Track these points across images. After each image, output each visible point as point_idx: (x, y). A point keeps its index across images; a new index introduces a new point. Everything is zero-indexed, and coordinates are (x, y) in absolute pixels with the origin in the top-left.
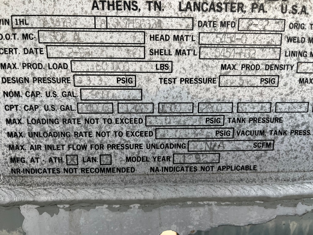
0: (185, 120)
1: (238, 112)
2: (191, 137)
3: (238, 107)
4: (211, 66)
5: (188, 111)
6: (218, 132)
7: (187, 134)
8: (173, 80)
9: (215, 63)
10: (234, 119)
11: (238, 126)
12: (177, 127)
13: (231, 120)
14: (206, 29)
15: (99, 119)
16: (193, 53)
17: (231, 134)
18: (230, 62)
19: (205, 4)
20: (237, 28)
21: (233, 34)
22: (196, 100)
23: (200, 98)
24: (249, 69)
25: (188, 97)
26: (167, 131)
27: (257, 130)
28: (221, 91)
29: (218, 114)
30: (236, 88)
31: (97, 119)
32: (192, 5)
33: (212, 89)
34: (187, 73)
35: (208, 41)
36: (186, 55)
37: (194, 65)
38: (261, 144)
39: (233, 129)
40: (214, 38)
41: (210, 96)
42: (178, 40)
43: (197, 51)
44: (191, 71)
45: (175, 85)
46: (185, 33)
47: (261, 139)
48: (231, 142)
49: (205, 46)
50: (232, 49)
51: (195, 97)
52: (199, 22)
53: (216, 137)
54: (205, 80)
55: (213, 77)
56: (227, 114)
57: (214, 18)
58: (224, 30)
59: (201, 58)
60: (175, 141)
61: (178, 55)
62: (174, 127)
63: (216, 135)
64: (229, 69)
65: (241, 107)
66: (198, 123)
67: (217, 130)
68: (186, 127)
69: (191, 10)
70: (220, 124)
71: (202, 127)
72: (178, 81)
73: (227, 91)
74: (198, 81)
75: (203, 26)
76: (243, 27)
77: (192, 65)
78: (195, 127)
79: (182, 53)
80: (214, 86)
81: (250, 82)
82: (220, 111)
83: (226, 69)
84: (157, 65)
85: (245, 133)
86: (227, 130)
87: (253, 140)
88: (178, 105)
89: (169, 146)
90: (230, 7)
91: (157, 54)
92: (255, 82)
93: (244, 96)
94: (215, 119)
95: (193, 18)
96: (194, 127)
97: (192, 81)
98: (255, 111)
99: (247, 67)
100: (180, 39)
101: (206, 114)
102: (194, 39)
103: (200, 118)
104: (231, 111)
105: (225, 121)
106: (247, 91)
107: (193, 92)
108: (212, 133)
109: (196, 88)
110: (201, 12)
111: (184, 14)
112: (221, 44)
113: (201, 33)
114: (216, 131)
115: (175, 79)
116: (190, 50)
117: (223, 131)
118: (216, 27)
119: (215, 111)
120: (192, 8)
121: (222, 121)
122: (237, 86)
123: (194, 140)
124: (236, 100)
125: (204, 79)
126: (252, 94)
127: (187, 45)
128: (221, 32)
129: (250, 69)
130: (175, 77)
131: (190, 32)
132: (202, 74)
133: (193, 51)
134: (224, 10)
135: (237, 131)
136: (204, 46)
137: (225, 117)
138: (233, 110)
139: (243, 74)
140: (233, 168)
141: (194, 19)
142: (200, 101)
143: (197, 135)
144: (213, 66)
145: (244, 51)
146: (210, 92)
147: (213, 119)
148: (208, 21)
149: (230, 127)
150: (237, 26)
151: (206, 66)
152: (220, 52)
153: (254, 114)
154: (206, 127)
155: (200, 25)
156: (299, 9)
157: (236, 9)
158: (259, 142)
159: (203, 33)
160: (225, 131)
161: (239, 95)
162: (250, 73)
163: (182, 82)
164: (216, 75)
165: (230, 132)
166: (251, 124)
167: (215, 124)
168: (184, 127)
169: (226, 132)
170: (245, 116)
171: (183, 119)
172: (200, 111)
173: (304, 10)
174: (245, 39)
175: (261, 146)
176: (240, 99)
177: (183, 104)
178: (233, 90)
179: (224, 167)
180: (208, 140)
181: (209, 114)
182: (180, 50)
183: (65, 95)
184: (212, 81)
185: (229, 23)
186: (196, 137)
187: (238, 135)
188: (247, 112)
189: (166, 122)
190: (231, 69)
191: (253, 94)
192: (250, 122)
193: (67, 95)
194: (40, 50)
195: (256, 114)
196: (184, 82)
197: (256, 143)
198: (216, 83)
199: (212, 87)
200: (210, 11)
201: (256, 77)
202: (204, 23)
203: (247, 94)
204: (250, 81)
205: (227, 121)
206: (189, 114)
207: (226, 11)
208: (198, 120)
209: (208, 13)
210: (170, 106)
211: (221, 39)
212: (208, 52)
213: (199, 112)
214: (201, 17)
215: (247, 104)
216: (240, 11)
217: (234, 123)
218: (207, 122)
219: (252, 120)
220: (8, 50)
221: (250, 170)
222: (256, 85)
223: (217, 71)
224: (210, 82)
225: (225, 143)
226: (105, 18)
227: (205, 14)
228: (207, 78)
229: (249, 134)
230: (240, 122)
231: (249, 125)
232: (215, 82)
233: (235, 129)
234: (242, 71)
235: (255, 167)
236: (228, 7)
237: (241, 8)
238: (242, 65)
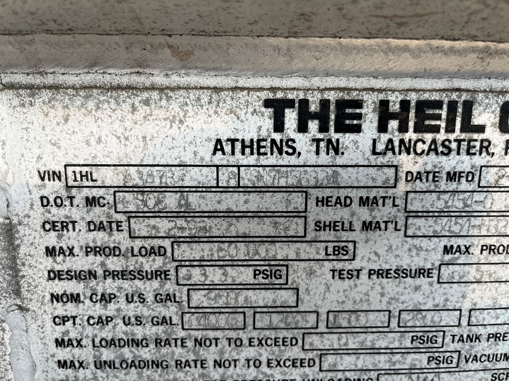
0: (374, 339)
1: (469, 325)
2: (384, 368)
3: (470, 317)
4: (424, 249)
5: (379, 324)
6: (431, 359)
7: (376, 362)
8: (355, 273)
9: (434, 243)
10: (462, 336)
11: (467, 347)
12: (360, 351)
13: (457, 338)
14: (419, 185)
15: (219, 339)
16: (394, 226)
17: (455, 361)
18: (461, 242)
19: (421, 143)
20: (477, 182)
21: (469, 194)
22: (395, 306)
23: (403, 303)
24: (494, 253)
25: (381, 301)
26: (341, 358)
27: (499, 352)
28: (442, 290)
29: (434, 329)
30: (469, 286)
31: (216, 339)
32: (396, 144)
33: (426, 288)
34: (381, 261)
35: (423, 207)
36: (380, 230)
37: (394, 247)
38: (504, 374)
39: (458, 353)
40: (434, 201)
41: (421, 300)
42: (368, 206)
43: (401, 223)
44: (388, 258)
45: (358, 282)
46: (382, 193)
47: (504, 367)
48: (453, 373)
49: (417, 214)
50: (466, 219)
51: (393, 301)
52: (407, 173)
53: (428, 367)
54: (413, 272)
55: (429, 266)
56: (450, 328)
57: (435, 166)
58: (453, 187)
59: (407, 235)
60: (355, 375)
61: (367, 230)
62: (354, 351)
63: (428, 364)
64: (458, 254)
65: (476, 317)
66: (396, 345)
67: (431, 354)
68: (374, 351)
69: (394, 153)
70: (436, 345)
71: (403, 351)
72: (364, 275)
73: (452, 291)
74: (401, 274)
75: (415, 181)
76: (488, 181)
77: (391, 246)
78: (391, 351)
79: (373, 228)
80: (429, 283)
81: (494, 275)
82: (437, 324)
83: (452, 254)
84: (327, 247)
85: (478, 359)
86: (448, 354)
87: (490, 370)
88: (363, 314)
90: (465, 148)
91: (328, 228)
92: (503, 275)
93: (482, 298)
94: (428, 337)
95: (396, 167)
96: (389, 351)
97: (390, 274)
98: (498, 322)
99: (491, 249)
100: (370, 203)
101: (412, 329)
102: (396, 203)
103: (401, 337)
104: (457, 324)
105: (446, 341)
106: (488, 289)
107: (390, 292)
108: (420, 361)
109: (397, 286)
110: (412, 155)
111: (381, 160)
112: (445, 210)
113: (410, 192)
114: (429, 358)
115: (358, 271)
116: (389, 222)
117: (440, 357)
118: (438, 181)
119: (428, 324)
120: (397, 150)
121: (440, 340)
122: (472, 282)
123: (389, 372)
124: (466, 306)
125: (411, 270)
126: (496, 295)
127: (383, 213)
128: (447, 190)
129: (496, 253)
130: (359, 268)
131: (391, 192)
132: (408, 261)
133: (394, 223)
134: (454, 153)
135: (466, 356)
136: (414, 214)
137: (446, 334)
138: (461, 322)
139: (482, 262)
141: (399, 168)
142: (402, 307)
143: (394, 364)
144: (428, 248)
145: (487, 223)
146: (422, 292)
147: (424, 337)
148: (425, 172)
149: (453, 350)
150: (476, 179)
151: (417, 249)
152: (444, 224)
153: (497, 328)
154: (411, 351)
155: (409, 178)
157: (477, 150)
158: (502, 371)
159: (413, 192)
160: (444, 357)
161: (473, 296)
162: (496, 259)
163: (372, 276)
164: (433, 264)
165: (452, 357)
166: (490, 343)
167: (427, 346)
168: (372, 351)
169: (446, 357)
170: (481, 331)
171: (370, 337)
172: (401, 325)
174: (491, 201)
175: (503, 379)
176: (475, 304)
177: (372, 313)
178: (463, 289)
180: (413, 371)
181: (417, 329)
182: (371, 223)
183: (162, 299)
184: (426, 274)
185: (462, 174)
186: (392, 368)
187: (467, 361)
188: (486, 325)
189: (339, 344)
190: (461, 253)
191: (498, 295)
192: (488, 341)
193: (164, 300)
194: (117, 225)
195: (500, 327)
196: (374, 277)
197: (496, 374)
198: (432, 277)
199: (426, 284)
200: (428, 154)
201: (505, 265)
202: (417, 175)
203: (488, 294)
204: (495, 272)
205: (450, 339)
206: (381, 330)
207: (458, 153)
208: (396, 338)
209: (425, 157)
210: (347, 317)
211: (446, 203)
212: (421, 225)
213: (399, 326)
214: (411, 165)
215: (486, 311)
216: (484, 154)
217: (460, 343)
218: (414, 343)
219: (492, 338)
220: (59, 224)
222: (504, 280)
223: (437, 257)
224: (421, 275)
225: (442, 375)
226: (235, 169)
227: (419, 159)
228: (416, 270)
229: (485, 360)
230: (471, 341)
231: (486, 344)
232: (431, 275)
233: (462, 352)
234: (482, 257)
236: (462, 146)
237: (487, 148)
238: (483, 246)
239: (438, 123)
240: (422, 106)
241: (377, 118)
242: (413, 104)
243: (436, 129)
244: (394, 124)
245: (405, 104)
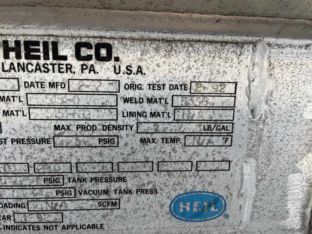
0: (21, 180)
1: (77, 172)
2: (30, 197)
3: (77, 167)
4: (43, 127)
5: (23, 171)
6: (58, 192)
7: (25, 194)
8: (3, 141)
9: (48, 123)
10: (74, 178)
11: (79, 185)
12: (14, 187)
13: (71, 180)
14: (33, 90)
16: (22, 113)
17: (73, 193)
18: (64, 123)
19: (30, 65)
20: (68, 89)
21: (64, 95)
22: (31, 161)
23: (35, 159)
24: (85, 130)
25: (21, 157)
26: (4, 191)
27: (100, 189)
28: (57, 151)
29: (56, 174)
30: (73, 149)
32: (16, 65)
33: (47, 149)
34: (18, 134)
35: (38, 102)
36: (14, 115)
37: (24, 126)
38: (106, 203)
39: (74, 189)
40: (44, 99)
41: (45, 156)
42: (5, 101)
43: (26, 112)
44: (21, 132)
45: (6, 146)
46: (11, 94)
47: (105, 198)
48: (73, 201)
49: (35, 107)
50: (64, 110)
51: (29, 158)
52: (25, 82)
53: (57, 197)
54: (38, 140)
55: (47, 137)
56: (66, 174)
57: (41, 79)
58: (54, 91)
59: (31, 118)
60: (14, 201)
61: (6, 115)
62: (11, 187)
63: (57, 195)
64: (63, 130)
65: (81, 167)
66: (35, 183)
67: (58, 189)
68: (23, 187)
69: (15, 71)
70: (60, 184)
71: (40, 187)
72: (9, 142)
73: (64, 152)
74: (31, 142)
75: (30, 87)
76: (74, 88)
77: (22, 125)
78: (33, 188)
79: (10, 114)
80: (49, 147)
81: (87, 143)
82: (58, 171)
83: (59, 130)
85: (87, 193)
86: (68, 189)
87: (97, 200)
88: (12, 165)
89: (8, 205)
90: (57, 69)
92: (93, 143)
93: (82, 156)
94: (54, 179)
95: (18, 79)
96: (31, 187)
97: (25, 141)
98: (96, 170)
99: (83, 127)
100: (6, 99)
101: (43, 174)
102: (21, 100)
103: (37, 179)
104: (70, 171)
105: (65, 181)
106: (85, 151)
107: (26, 152)
108: (52, 193)
109: (30, 149)
110: (26, 72)
111: (8, 75)
112: (51, 104)
113: (29, 93)
114: (57, 191)
115: (5, 139)
116: (19, 111)
117: (63, 191)
118: (44, 87)
119: (53, 171)
120: (16, 69)
121: (61, 181)
122: (74, 147)
123: (34, 200)
124: (74, 161)
125: (37, 139)
126: (91, 155)
127: (14, 106)
128: (51, 93)
129: (86, 130)
130: (5, 138)
131: (17, 93)
132: (35, 134)
133: (22, 112)
134: (51, 71)
135: (79, 191)
136: (33, 107)
137: (64, 177)
138: (72, 170)
139: (79, 135)
140: (79, 227)
141: (19, 80)
142: (36, 161)
143: (36, 195)
144: (45, 126)
145: (77, 112)
146: (45, 152)
147: (51, 179)
148: (36, 82)
149: (71, 187)
150: (67, 86)
151: (38, 127)
152: (52, 113)
153: (96, 174)
154: (45, 187)
155: (27, 86)
156: (134, 70)
157: (64, 70)
158: (104, 201)
159: (31, 93)
160: (66, 191)
161: (76, 155)
162: (86, 133)
163: (13, 143)
164: (49, 136)
165: (71, 191)
166: (93, 183)
167: (54, 184)
168: (21, 187)
169: (67, 191)
170: (86, 176)
171: (19, 179)
172: (36, 172)
173: (140, 70)
174: (78, 99)
175: (106, 206)
176: (79, 160)
177: (18, 164)
178: (70, 151)
179: (69, 226)
180: (48, 199)
181: (47, 174)
182: (8, 111)
184: (46, 142)
185: (58, 84)
186: (35, 197)
187: (81, 194)
188: (88, 172)
189: (1, 183)
190: (65, 130)
191: (92, 155)
192: (91, 182)
195: (97, 174)
196: (15, 143)
197: (101, 202)
198: (50, 144)
199: (47, 148)
200: (35, 72)
201: (93, 137)
202: (31, 84)
203: (85, 154)
204: (87, 141)
205: (67, 180)
206: (24, 174)
207: (54, 72)
208: (35, 180)
209: (34, 73)
210: (3, 166)
211: (51, 100)
213: (35, 173)
214: (27, 78)
215: (86, 164)
216: (69, 72)
217: (74, 183)
218: (46, 182)
219: (94, 180)
221: (97, 228)
222: (94, 146)
223: (51, 132)
224: (44, 142)
225: (67, 202)
227: (30, 74)
228: (40, 139)
229: (92, 194)
230: (81, 182)
231: (90, 184)
232: (49, 142)
233: (76, 188)
234: (78, 132)
235: (102, 225)
236: (55, 68)
237: (70, 69)
238: (77, 126)
239: (38, 54)
240: (27, 44)
241: (3, 51)
242: (22, 43)
243: (38, 58)
244: (12, 54)
245: (17, 43)
